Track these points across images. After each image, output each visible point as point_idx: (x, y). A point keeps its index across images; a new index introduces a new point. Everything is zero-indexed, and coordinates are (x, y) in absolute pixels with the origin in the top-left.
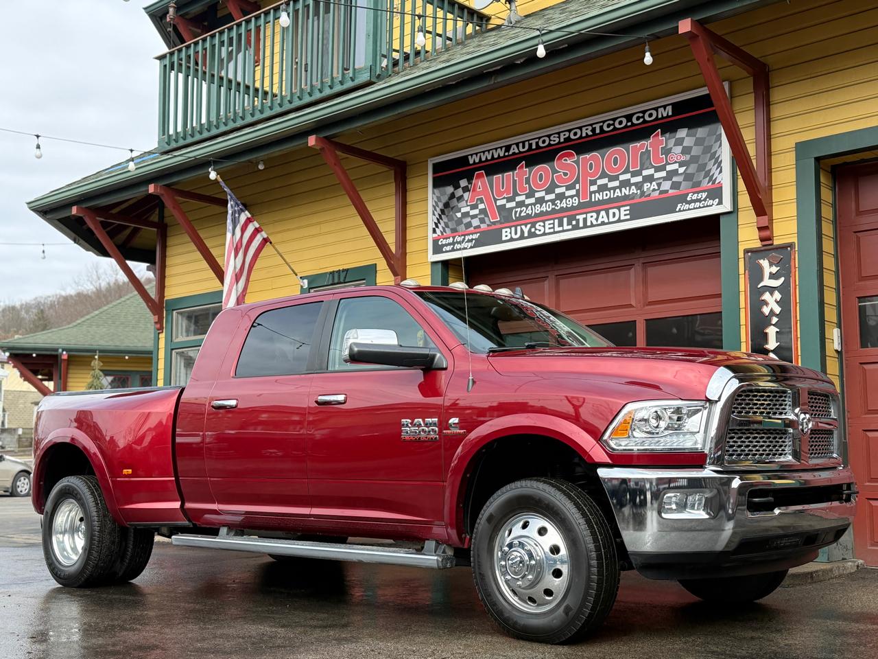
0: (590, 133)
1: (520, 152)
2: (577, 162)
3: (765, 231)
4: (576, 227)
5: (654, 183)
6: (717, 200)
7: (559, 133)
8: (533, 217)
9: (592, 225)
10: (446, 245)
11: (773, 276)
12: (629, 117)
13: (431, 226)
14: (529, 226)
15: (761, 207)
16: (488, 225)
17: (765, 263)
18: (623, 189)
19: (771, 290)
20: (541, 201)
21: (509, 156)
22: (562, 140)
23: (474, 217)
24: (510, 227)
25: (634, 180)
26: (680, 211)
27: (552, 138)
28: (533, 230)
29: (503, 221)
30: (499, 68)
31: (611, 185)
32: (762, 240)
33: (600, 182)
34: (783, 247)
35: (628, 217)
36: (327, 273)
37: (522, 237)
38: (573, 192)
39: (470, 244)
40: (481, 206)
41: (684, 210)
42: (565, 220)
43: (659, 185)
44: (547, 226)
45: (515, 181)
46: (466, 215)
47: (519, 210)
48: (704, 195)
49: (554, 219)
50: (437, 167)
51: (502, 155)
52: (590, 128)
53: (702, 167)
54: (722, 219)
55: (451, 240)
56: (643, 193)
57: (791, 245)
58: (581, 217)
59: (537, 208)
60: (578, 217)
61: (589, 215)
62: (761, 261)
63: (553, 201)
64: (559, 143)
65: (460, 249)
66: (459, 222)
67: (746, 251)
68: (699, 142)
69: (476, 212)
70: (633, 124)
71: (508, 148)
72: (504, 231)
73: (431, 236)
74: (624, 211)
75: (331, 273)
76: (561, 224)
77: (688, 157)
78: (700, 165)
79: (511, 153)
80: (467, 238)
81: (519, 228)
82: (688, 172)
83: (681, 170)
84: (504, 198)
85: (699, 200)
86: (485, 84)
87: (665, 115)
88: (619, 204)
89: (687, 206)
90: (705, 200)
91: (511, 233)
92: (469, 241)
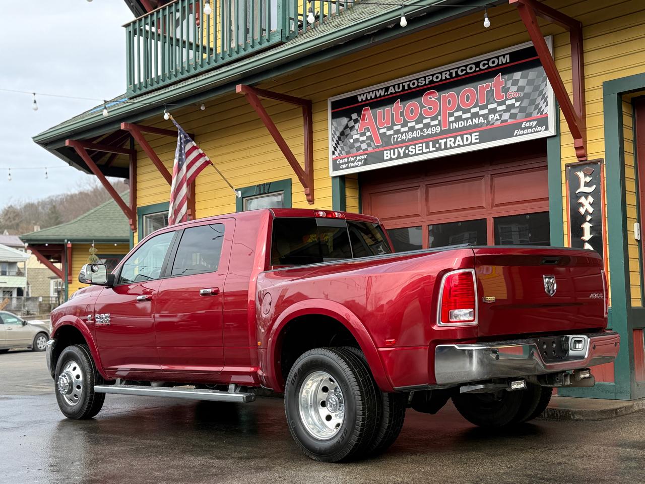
0: (448, 77)
1: (396, 92)
2: (439, 99)
3: (581, 150)
4: (439, 149)
5: (497, 115)
6: (544, 127)
7: (425, 77)
8: (407, 142)
9: (451, 148)
10: (343, 164)
11: (587, 184)
12: (477, 64)
13: (331, 149)
14: (404, 148)
15: (578, 132)
16: (373, 148)
17: (581, 174)
18: (474, 120)
19: (586, 195)
20: (412, 129)
21: (388, 95)
22: (427, 82)
23: (363, 142)
24: (390, 150)
25: (482, 112)
26: (516, 135)
27: (420, 81)
28: (407, 151)
29: (384, 145)
30: (376, 31)
31: (464, 116)
32: (578, 157)
33: (456, 114)
34: (595, 163)
35: (478, 141)
36: (255, 186)
37: (399, 157)
38: (436, 122)
39: (360, 163)
40: (368, 134)
41: (519, 135)
42: (431, 144)
43: (501, 116)
44: (417, 149)
45: (392, 115)
46: (357, 140)
47: (396, 136)
48: (535, 123)
49: (422, 143)
50: (335, 105)
51: (382, 94)
52: (448, 73)
53: (532, 102)
54: (548, 141)
55: (346, 160)
56: (489, 122)
57: (600, 161)
58: (442, 142)
59: (409, 135)
60: (440, 141)
61: (448, 140)
62: (578, 173)
63: (421, 129)
64: (425, 84)
65: (353, 167)
66: (352, 146)
67: (567, 166)
68: (530, 82)
69: (364, 138)
70: (480, 70)
71: (387, 89)
72: (385, 152)
73: (331, 157)
74: (474, 137)
75: (258, 186)
76: (427, 147)
77: (522, 94)
78: (531, 100)
79: (389, 93)
80: (358, 158)
81: (396, 150)
82: (522, 105)
83: (517, 104)
84: (385, 127)
85: (531, 127)
86: (367, 44)
87: (504, 62)
88: (471, 131)
89: (522, 132)
90: (535, 127)
91: (390, 154)
92: (360, 160)
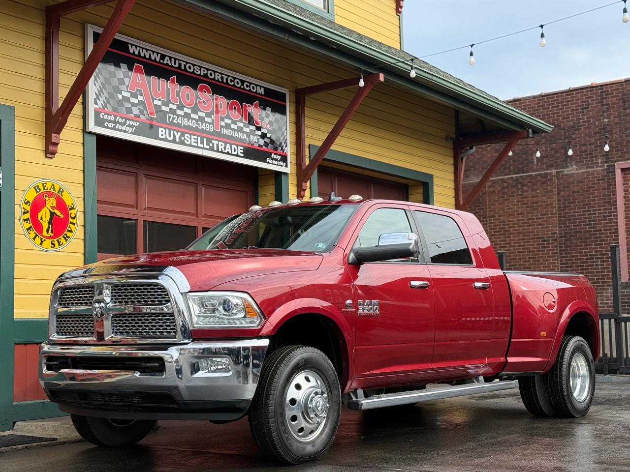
0: (220, 80)
5: (255, 137)
6: (285, 164)
8: (182, 127)
10: (110, 121)
12: (243, 82)
16: (146, 119)
21: (163, 64)
24: (165, 129)
25: (245, 129)
26: (268, 163)
28: (182, 138)
31: (232, 126)
35: (242, 155)
37: (174, 141)
40: (141, 98)
41: (270, 163)
44: (192, 140)
45: (168, 90)
48: (279, 158)
50: (97, 37)
52: (221, 75)
53: (278, 139)
55: (112, 118)
58: (215, 142)
59: (185, 121)
60: (213, 141)
61: (219, 143)
63: (196, 121)
64: (201, 75)
65: (121, 131)
66: (120, 103)
68: (277, 121)
69: (136, 101)
70: (245, 88)
71: (164, 56)
72: (160, 129)
73: (91, 105)
74: (240, 150)
76: (202, 142)
77: (272, 128)
78: (277, 137)
80: (128, 122)
81: (172, 132)
82: (272, 138)
83: (268, 135)
84: (160, 100)
85: (277, 160)
87: (260, 93)
89: (272, 161)
90: (280, 161)
91: (165, 133)
92: (129, 126)
